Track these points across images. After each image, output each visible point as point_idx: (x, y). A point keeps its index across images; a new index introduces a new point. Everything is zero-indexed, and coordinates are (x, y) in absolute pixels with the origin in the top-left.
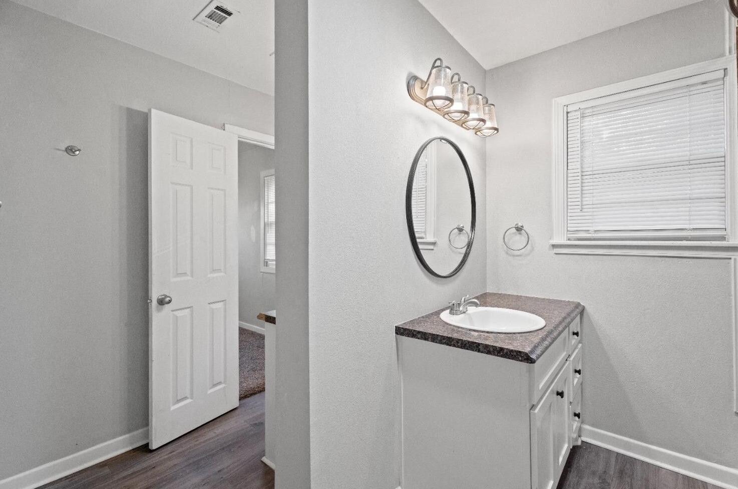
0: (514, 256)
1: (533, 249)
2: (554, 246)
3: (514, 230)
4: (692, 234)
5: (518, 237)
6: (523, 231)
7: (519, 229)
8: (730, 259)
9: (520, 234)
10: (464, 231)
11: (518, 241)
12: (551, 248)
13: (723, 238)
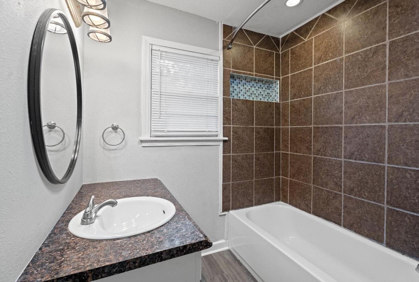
0: (110, 150)
1: (126, 144)
2: (142, 141)
3: (111, 129)
4: (208, 134)
5: (114, 134)
6: (119, 129)
7: (115, 128)
8: (219, 145)
9: (116, 132)
10: (56, 128)
11: (114, 138)
12: (140, 142)
13: (217, 136)
